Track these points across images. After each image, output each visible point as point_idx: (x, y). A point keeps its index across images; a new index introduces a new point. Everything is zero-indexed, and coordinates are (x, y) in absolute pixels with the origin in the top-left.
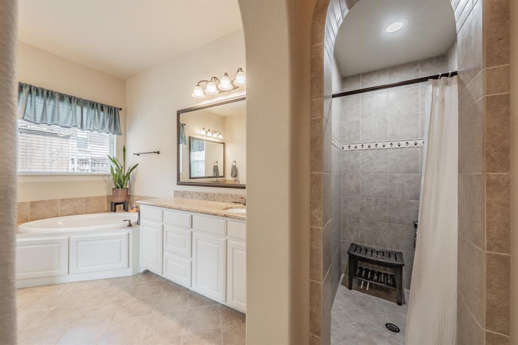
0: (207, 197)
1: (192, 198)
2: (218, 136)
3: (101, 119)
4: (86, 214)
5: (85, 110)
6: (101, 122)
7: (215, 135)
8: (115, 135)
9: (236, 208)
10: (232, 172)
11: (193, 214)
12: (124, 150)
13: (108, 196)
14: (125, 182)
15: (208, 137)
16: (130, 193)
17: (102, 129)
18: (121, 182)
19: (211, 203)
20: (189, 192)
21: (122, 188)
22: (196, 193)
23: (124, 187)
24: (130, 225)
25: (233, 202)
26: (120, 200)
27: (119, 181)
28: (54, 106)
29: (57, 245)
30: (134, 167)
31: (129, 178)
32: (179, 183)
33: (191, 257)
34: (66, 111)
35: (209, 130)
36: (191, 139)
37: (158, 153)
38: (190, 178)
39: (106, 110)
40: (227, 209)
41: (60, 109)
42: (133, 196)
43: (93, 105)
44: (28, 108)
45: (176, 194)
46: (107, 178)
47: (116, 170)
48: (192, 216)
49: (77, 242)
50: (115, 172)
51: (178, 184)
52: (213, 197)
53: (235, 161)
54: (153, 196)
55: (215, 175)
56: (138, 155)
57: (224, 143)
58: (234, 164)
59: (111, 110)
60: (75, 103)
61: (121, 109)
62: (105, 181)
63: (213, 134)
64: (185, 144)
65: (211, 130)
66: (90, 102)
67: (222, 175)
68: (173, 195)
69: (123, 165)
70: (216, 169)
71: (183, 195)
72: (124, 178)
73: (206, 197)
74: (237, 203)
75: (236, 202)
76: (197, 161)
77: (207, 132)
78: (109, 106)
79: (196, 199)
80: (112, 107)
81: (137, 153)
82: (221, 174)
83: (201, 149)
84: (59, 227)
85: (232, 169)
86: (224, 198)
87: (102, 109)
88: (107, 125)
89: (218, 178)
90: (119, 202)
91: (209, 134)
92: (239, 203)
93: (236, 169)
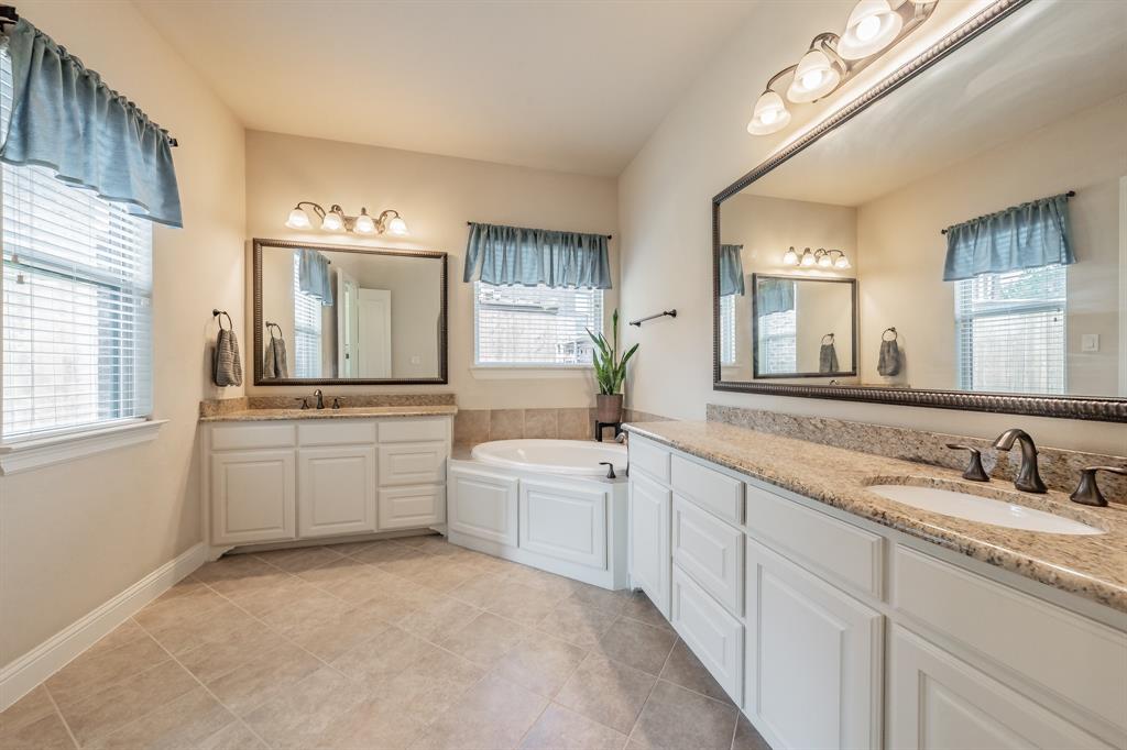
0: (799, 428)
1: (753, 428)
2: (833, 263)
3: (579, 263)
4: (559, 438)
5: (556, 251)
6: (579, 268)
7: (825, 262)
8: (602, 291)
9: (923, 483)
10: (883, 360)
11: (747, 479)
12: (616, 318)
13: (591, 409)
14: (618, 381)
15: (803, 269)
16: (627, 405)
17: (581, 280)
18: (610, 381)
19: (812, 450)
20: (745, 410)
21: (611, 393)
22: (765, 413)
23: (615, 392)
24: (612, 476)
25: (903, 458)
26: (608, 417)
27: (606, 380)
28: (516, 251)
29: (504, 490)
30: (632, 351)
31: (623, 376)
32: (720, 385)
33: (744, 614)
34: (530, 256)
35: (808, 250)
36: (758, 281)
37: (674, 314)
38: (756, 376)
39: (585, 243)
40: (879, 481)
41: (524, 255)
42: (631, 411)
43: (567, 238)
44: (486, 262)
45: (714, 413)
46: (589, 375)
47: (602, 358)
48: (744, 486)
49: (528, 491)
50: (601, 363)
51: (716, 388)
52: (821, 431)
53: (893, 330)
54: (665, 415)
55: (827, 370)
56: (638, 324)
57: (853, 282)
58: (889, 337)
59: (595, 241)
60: (542, 241)
61: (610, 237)
62: (587, 379)
63: (818, 258)
64: (743, 294)
65: (813, 251)
66: (563, 234)
67: (850, 370)
68: (704, 417)
69: (613, 348)
70: (828, 353)
71: (728, 416)
72: (615, 373)
73: (795, 427)
74: (927, 463)
75: (917, 460)
76: (775, 338)
77: (800, 258)
78: (590, 236)
79: (765, 432)
80: (595, 236)
81: (637, 320)
82: (845, 365)
83: (784, 305)
84: (519, 458)
85: (882, 353)
86: (864, 438)
87: (580, 244)
88: (588, 271)
89: (836, 379)
90: (607, 422)
91: (809, 261)
92: (937, 464)
93: (896, 350)
